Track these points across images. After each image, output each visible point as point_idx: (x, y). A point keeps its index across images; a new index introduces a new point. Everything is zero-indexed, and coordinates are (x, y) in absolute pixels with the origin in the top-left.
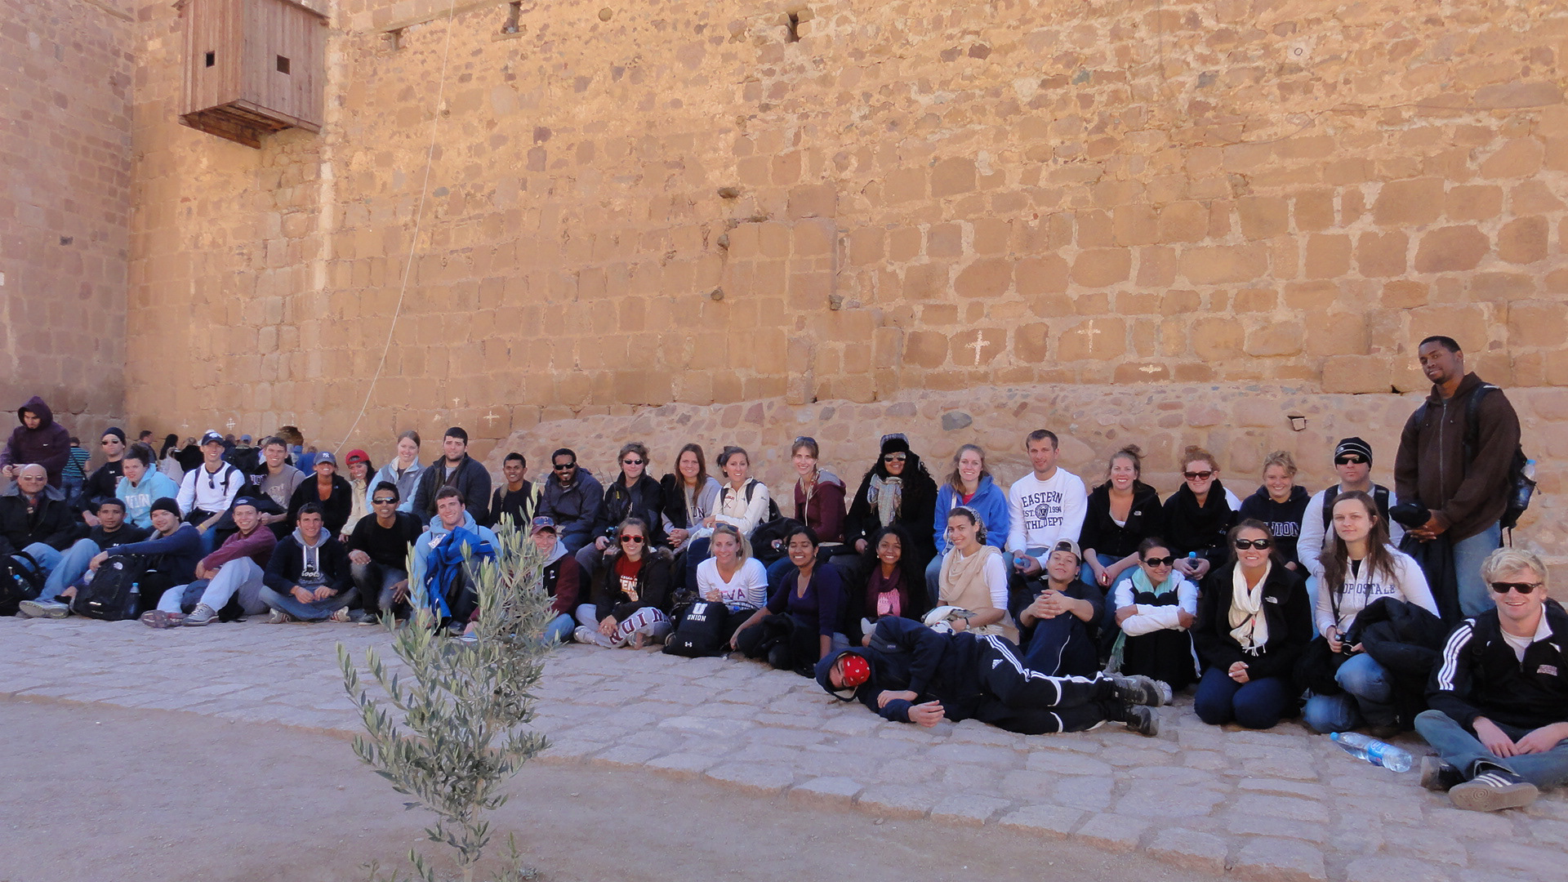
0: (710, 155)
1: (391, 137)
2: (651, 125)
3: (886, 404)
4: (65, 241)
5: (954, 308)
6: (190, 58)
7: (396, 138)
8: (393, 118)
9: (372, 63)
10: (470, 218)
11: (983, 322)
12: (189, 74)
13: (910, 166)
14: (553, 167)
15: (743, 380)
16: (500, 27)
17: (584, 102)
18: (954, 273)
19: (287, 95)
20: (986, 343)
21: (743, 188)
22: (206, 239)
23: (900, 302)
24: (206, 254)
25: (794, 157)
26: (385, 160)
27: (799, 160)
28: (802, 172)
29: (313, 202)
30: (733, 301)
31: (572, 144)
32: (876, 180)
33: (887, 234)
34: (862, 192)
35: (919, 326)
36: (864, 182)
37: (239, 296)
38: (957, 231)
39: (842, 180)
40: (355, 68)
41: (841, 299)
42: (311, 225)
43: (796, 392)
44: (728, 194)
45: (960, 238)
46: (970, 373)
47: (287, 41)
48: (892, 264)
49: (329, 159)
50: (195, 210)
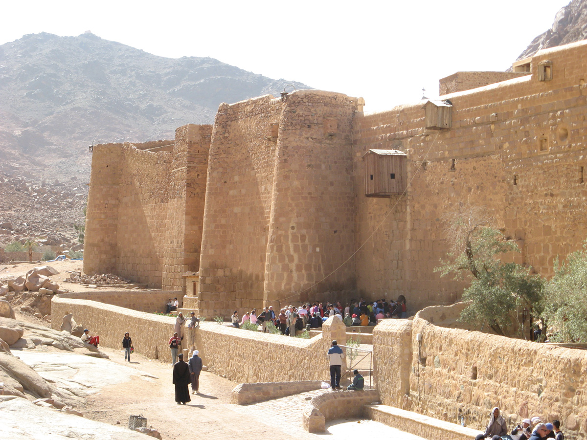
0: (498, 217)
1: (424, 200)
2: (486, 205)
4: (335, 232)
6: (366, 176)
8: (424, 193)
12: (366, 181)
13: (539, 226)
16: (450, 167)
17: (470, 195)
18: (548, 259)
21: (506, 228)
22: (376, 228)
24: (377, 233)
26: (423, 207)
27: (517, 221)
28: (518, 225)
29: (405, 219)
32: (533, 229)
33: (535, 246)
34: (530, 233)
36: (530, 230)
37: (386, 249)
39: (526, 229)
41: (526, 264)
42: (405, 226)
44: (503, 230)
45: (549, 248)
47: (394, 168)
48: (536, 255)
49: (409, 205)
50: (373, 217)
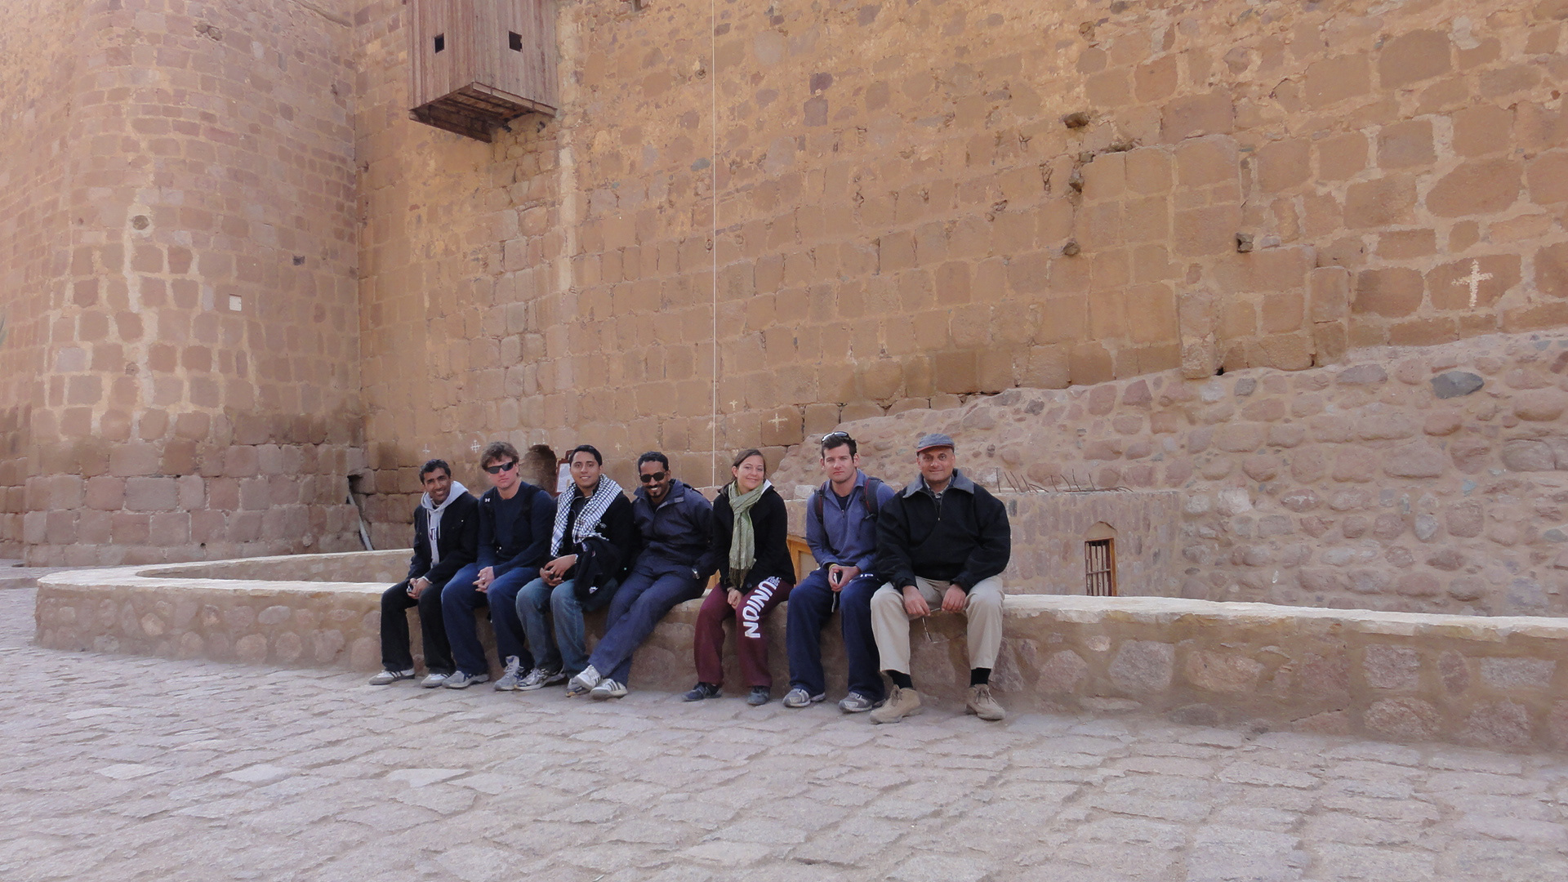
0: (1046, 76)
1: (637, 110)
2: (962, 51)
3: (1332, 369)
4: (298, 261)
5: (1429, 234)
6: (417, 46)
7: (643, 110)
8: (638, 88)
9: (611, 29)
10: (737, 191)
11: (1480, 249)
12: (418, 63)
13: (1344, 52)
14: (836, 119)
15: (1113, 353)
17: (873, 36)
18: (1425, 185)
19: (522, 75)
20: (1486, 276)
21: (1096, 111)
22: (438, 247)
23: (1341, 233)
24: (439, 264)
25: (1167, 66)
26: (632, 136)
27: (1174, 66)
28: (1179, 82)
29: (553, 193)
30: (1094, 254)
31: (860, 89)
32: (1291, 77)
33: (1313, 147)
34: (1271, 96)
35: (1373, 263)
36: (1272, 83)
37: (478, 305)
38: (1426, 130)
39: (1240, 85)
40: (591, 39)
41: (1252, 237)
42: (552, 219)
43: (1196, 362)
44: (1076, 123)
45: (1431, 138)
46: (1462, 319)
47: (518, 16)
48: (1324, 185)
49: (568, 144)
50: (424, 218)
